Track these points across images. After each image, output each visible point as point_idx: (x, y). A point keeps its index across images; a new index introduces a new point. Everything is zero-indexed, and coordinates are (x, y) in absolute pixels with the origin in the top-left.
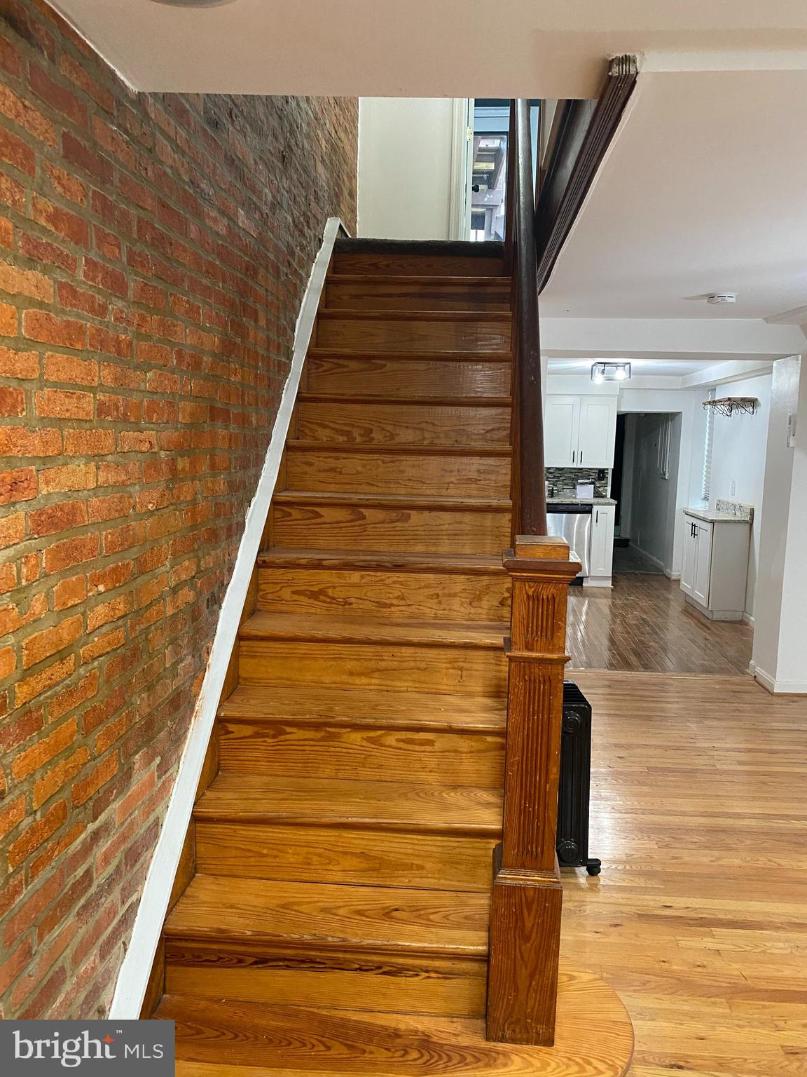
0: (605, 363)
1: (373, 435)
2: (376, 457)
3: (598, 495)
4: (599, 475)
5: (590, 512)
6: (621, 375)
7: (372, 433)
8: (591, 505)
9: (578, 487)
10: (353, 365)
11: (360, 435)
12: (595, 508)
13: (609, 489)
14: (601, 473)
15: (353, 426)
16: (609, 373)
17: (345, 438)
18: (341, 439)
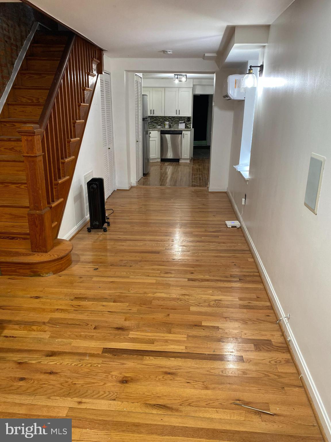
0: (178, 75)
1: (39, 100)
2: (35, 107)
3: (186, 127)
4: (188, 120)
5: (181, 134)
6: (184, 79)
7: (39, 99)
8: (182, 131)
9: (179, 124)
10: (36, 76)
11: (36, 100)
12: (183, 132)
13: (192, 125)
14: (189, 118)
15: (33, 97)
16: (180, 78)
17: (31, 101)
18: (30, 101)
